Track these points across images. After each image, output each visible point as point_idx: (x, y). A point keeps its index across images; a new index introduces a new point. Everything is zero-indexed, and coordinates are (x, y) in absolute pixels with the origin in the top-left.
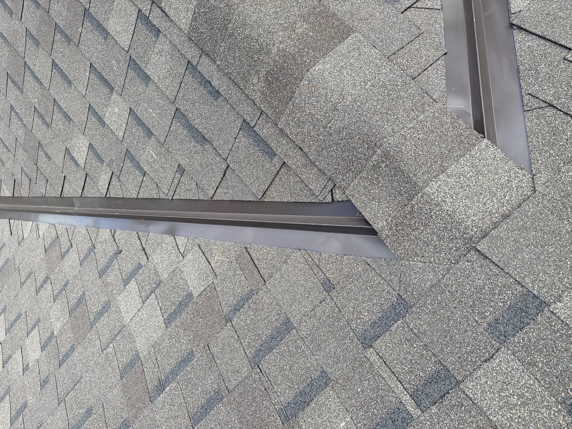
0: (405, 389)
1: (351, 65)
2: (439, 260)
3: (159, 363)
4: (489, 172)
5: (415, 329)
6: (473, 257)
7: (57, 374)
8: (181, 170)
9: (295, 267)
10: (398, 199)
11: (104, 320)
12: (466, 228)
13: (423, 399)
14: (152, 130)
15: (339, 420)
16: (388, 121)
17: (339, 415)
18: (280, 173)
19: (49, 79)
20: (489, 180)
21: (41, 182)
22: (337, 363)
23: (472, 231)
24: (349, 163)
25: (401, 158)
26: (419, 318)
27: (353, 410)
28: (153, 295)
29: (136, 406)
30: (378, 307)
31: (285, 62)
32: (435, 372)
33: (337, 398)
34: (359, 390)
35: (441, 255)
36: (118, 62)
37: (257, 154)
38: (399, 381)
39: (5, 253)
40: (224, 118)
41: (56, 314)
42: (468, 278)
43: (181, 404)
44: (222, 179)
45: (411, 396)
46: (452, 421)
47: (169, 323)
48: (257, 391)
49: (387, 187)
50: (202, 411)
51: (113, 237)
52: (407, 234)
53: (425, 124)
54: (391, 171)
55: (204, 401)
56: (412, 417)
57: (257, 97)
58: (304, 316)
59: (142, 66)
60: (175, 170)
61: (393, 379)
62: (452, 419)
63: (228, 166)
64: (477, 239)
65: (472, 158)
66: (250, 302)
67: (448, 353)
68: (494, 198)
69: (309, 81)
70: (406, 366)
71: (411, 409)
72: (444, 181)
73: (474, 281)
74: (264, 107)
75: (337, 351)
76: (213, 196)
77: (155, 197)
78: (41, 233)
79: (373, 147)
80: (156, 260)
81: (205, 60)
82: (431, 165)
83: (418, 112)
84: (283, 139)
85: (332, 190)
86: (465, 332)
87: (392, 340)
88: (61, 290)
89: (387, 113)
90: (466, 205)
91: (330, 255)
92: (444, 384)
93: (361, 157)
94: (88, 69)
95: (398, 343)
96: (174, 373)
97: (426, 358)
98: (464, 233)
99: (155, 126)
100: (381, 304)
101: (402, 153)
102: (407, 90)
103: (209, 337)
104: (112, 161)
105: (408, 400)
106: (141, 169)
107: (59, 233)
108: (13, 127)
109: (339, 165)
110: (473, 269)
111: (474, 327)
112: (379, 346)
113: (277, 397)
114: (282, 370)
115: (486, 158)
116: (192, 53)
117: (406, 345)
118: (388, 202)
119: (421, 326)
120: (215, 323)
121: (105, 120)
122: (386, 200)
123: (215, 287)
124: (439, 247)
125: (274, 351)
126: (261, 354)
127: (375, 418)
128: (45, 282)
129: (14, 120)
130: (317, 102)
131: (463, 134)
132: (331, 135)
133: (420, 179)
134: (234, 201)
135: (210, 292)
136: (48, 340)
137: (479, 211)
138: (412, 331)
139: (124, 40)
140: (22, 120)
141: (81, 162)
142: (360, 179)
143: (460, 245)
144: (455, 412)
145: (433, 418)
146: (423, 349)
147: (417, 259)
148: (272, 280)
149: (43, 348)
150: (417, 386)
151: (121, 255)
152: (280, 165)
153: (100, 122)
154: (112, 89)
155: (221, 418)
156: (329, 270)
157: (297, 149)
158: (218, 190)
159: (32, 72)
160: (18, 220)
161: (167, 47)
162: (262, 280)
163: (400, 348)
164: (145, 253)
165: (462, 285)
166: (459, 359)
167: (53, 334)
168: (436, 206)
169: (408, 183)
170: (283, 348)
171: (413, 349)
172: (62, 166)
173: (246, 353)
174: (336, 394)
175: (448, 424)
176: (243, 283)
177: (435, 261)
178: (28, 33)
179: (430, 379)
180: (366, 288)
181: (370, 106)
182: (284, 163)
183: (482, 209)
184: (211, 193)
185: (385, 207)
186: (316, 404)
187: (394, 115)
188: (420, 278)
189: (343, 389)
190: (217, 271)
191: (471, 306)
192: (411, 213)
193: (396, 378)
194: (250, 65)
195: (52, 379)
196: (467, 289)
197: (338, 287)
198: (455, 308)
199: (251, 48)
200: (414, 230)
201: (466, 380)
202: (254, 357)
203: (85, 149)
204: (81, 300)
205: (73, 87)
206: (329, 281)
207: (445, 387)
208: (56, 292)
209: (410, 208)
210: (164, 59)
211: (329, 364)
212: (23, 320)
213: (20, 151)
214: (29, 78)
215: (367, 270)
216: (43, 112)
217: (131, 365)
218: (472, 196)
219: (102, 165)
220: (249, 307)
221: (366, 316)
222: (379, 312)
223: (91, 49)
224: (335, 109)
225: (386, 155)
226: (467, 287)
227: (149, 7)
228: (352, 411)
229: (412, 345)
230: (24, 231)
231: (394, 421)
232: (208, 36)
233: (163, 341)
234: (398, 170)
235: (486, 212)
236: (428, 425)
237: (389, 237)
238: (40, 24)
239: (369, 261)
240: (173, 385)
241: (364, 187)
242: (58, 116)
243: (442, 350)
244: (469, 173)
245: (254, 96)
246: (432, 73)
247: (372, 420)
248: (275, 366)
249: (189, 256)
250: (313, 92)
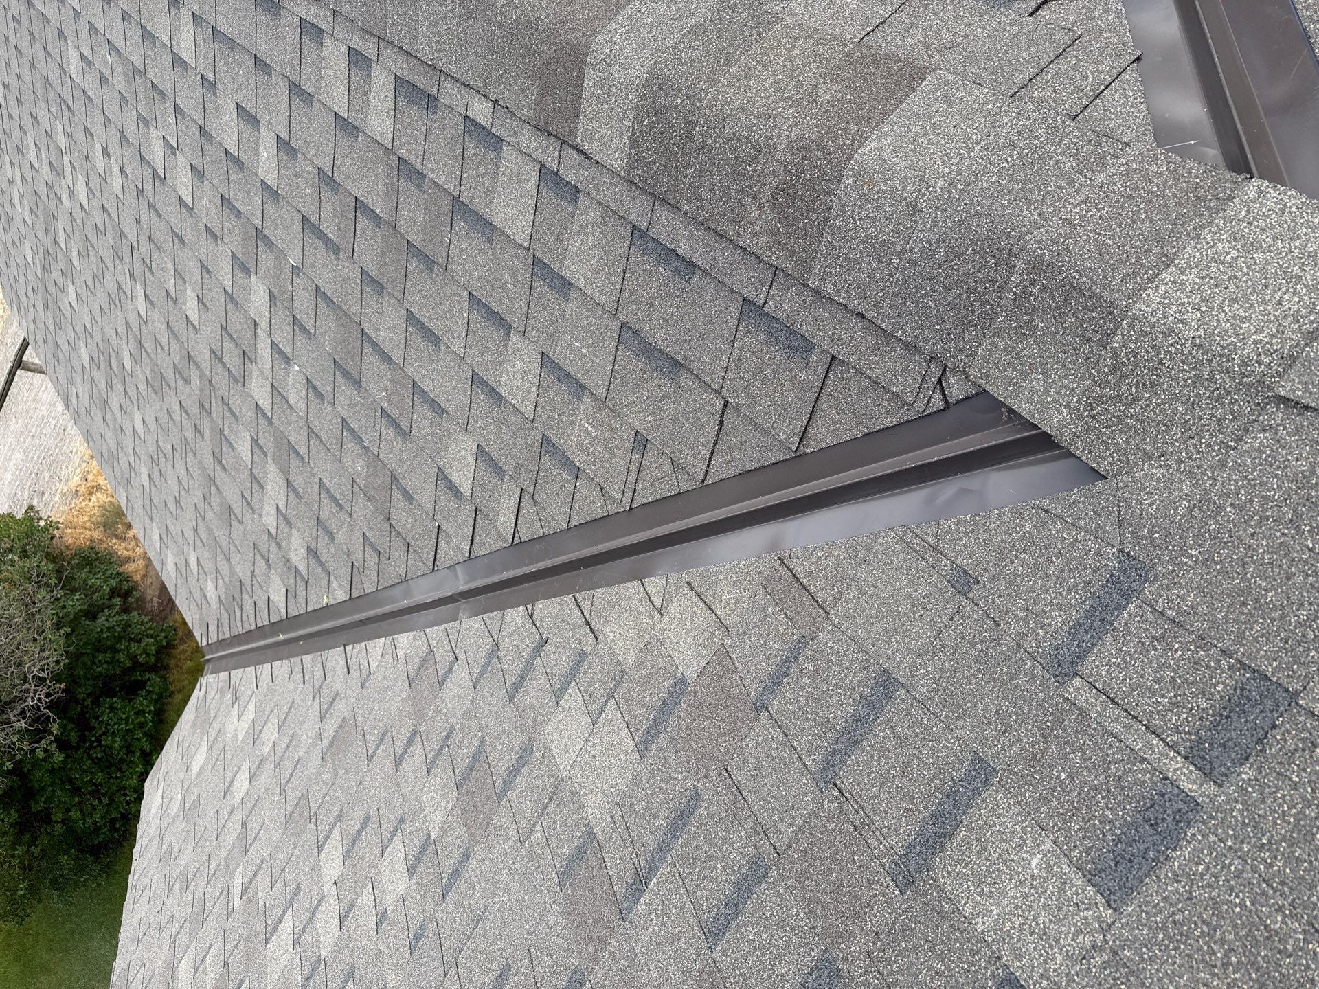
0: (1170, 747)
1: (935, 126)
2: (1199, 452)
3: (632, 834)
4: (1275, 239)
5: (1170, 608)
6: (1274, 419)
7: (439, 915)
8: (641, 443)
9: (885, 564)
10: (1083, 352)
11: (522, 781)
12: (1244, 364)
13: (1217, 757)
14: (583, 382)
15: (1026, 852)
16: (1028, 202)
17: (1024, 841)
18: (829, 382)
19: (403, 346)
20: (1280, 254)
21: (399, 553)
22: (1006, 731)
23: (1260, 365)
24: (964, 311)
25: (1070, 260)
26: (1175, 583)
27: (1056, 824)
28: (612, 701)
29: (595, 937)
30: (1080, 592)
31: (804, 158)
32: (1235, 689)
33: (1014, 804)
34: (1063, 776)
35: (1203, 440)
36: (514, 273)
37: (778, 358)
38: (1154, 732)
39: (339, 710)
40: (708, 309)
41: (433, 798)
42: (1271, 465)
43: (682, 908)
44: (718, 435)
45: (1186, 758)
46: (1295, 789)
47: (646, 749)
48: (838, 838)
49: (1054, 334)
50: (727, 911)
51: (531, 617)
52: (1118, 418)
53: (1111, 188)
54: (1054, 296)
55: (729, 890)
56: (1198, 804)
57: (761, 244)
58: (919, 656)
59: (555, 265)
60: (630, 446)
61: (1137, 731)
62: (1296, 784)
63: (726, 402)
64: (1275, 378)
65: (1231, 222)
66: (801, 660)
67: (1256, 639)
68: (1298, 287)
69: (854, 176)
70: (1163, 696)
71: (1190, 786)
72: (1174, 282)
73: (1286, 467)
74: (778, 258)
75: (1001, 707)
76: (705, 475)
77: (600, 514)
78: (401, 654)
79: (1005, 260)
80: (611, 635)
81: (662, 212)
82: (1139, 259)
83: (1093, 172)
84: (824, 310)
85: (940, 382)
86: (1288, 579)
87: (1120, 650)
88: (441, 748)
89: (1023, 189)
90: (1234, 317)
91: (959, 521)
92: (1261, 712)
93: (986, 288)
94: (466, 305)
95: (1135, 652)
96: (664, 847)
97: (1207, 666)
98: (1243, 375)
99: (588, 371)
100: (1085, 582)
101: (1070, 251)
102: (1061, 141)
103: (728, 751)
104: (519, 466)
105: (1181, 768)
106: (569, 465)
107: (433, 643)
108: (348, 459)
109: (944, 321)
110: (1279, 441)
111: (1306, 563)
112: (1093, 669)
113: (882, 839)
114: (885, 779)
115: (1264, 215)
116: (636, 209)
117: (1156, 650)
118: (1064, 366)
119: (1183, 598)
120: (735, 722)
121: (501, 390)
122: (1058, 362)
123: (727, 652)
124: (1194, 424)
125: (865, 743)
126: (838, 758)
127: (1111, 829)
128: (410, 742)
129: (350, 445)
130: (877, 209)
131: (1202, 184)
132: (915, 263)
133: (1118, 291)
134: (747, 472)
135: (719, 664)
136: (420, 852)
137: (1270, 321)
138: (1164, 616)
139: (520, 230)
140: (360, 440)
141: (466, 488)
142: (994, 335)
143: (1239, 405)
144: (1298, 766)
145: (1247, 791)
146: (1196, 647)
147: (1149, 465)
148: (841, 606)
149: (411, 872)
150: (1197, 734)
151: (548, 647)
152: (826, 366)
153: (492, 398)
154: (508, 328)
155: (768, 914)
156: (961, 551)
157: (855, 319)
158: (713, 462)
159: (374, 344)
160: (360, 641)
161: (593, 215)
162: (821, 612)
163: (1142, 661)
164: (591, 629)
165: (1262, 484)
166: (1286, 642)
167: (429, 837)
168: (1166, 335)
169: (1096, 308)
170: (882, 732)
171: (1172, 655)
172: (432, 507)
173: (805, 765)
174: (1011, 797)
175: (1288, 798)
176: (781, 629)
177: (1190, 458)
178: (364, 277)
179: (1225, 708)
180: (1049, 560)
181: (986, 185)
182: (833, 357)
183: (1275, 315)
184: (700, 470)
185: (1059, 377)
186: (970, 830)
187: (1040, 189)
188: (1162, 501)
189: (1026, 784)
190: (730, 621)
191: (1291, 520)
192: (1114, 370)
193: (1144, 728)
194: (742, 190)
195: (431, 927)
196: (1274, 489)
197: (986, 578)
198: (1253, 535)
199: (739, 157)
200: (1130, 405)
201: (1312, 684)
202: (824, 769)
203: (471, 460)
204: (479, 756)
205: (442, 347)
206: (965, 572)
207: (1264, 718)
208: (430, 756)
209: (1111, 358)
210: (591, 238)
211: (987, 740)
212: (374, 826)
213: (361, 500)
214: (370, 358)
215: (1045, 523)
216: (394, 413)
217: (580, 853)
218: (1244, 295)
219: (502, 480)
220: (801, 671)
221: (1056, 618)
222: (1085, 601)
223: (468, 265)
224: (916, 211)
225: (1037, 266)
226: (1272, 484)
227: (557, 154)
228: (1053, 827)
229: (1169, 647)
230: (370, 660)
231: (1157, 824)
232: (661, 165)
233: (638, 786)
234: (1069, 289)
235: (1285, 317)
236: (1239, 810)
237: (1078, 437)
238: (382, 251)
239: (1045, 503)
240: (664, 871)
241: (1005, 349)
242: (422, 411)
243: (1241, 636)
244: (1228, 253)
245: (757, 243)
246: (1113, 99)
247: (1104, 836)
248: (869, 775)
249: (674, 609)
250: (865, 195)
